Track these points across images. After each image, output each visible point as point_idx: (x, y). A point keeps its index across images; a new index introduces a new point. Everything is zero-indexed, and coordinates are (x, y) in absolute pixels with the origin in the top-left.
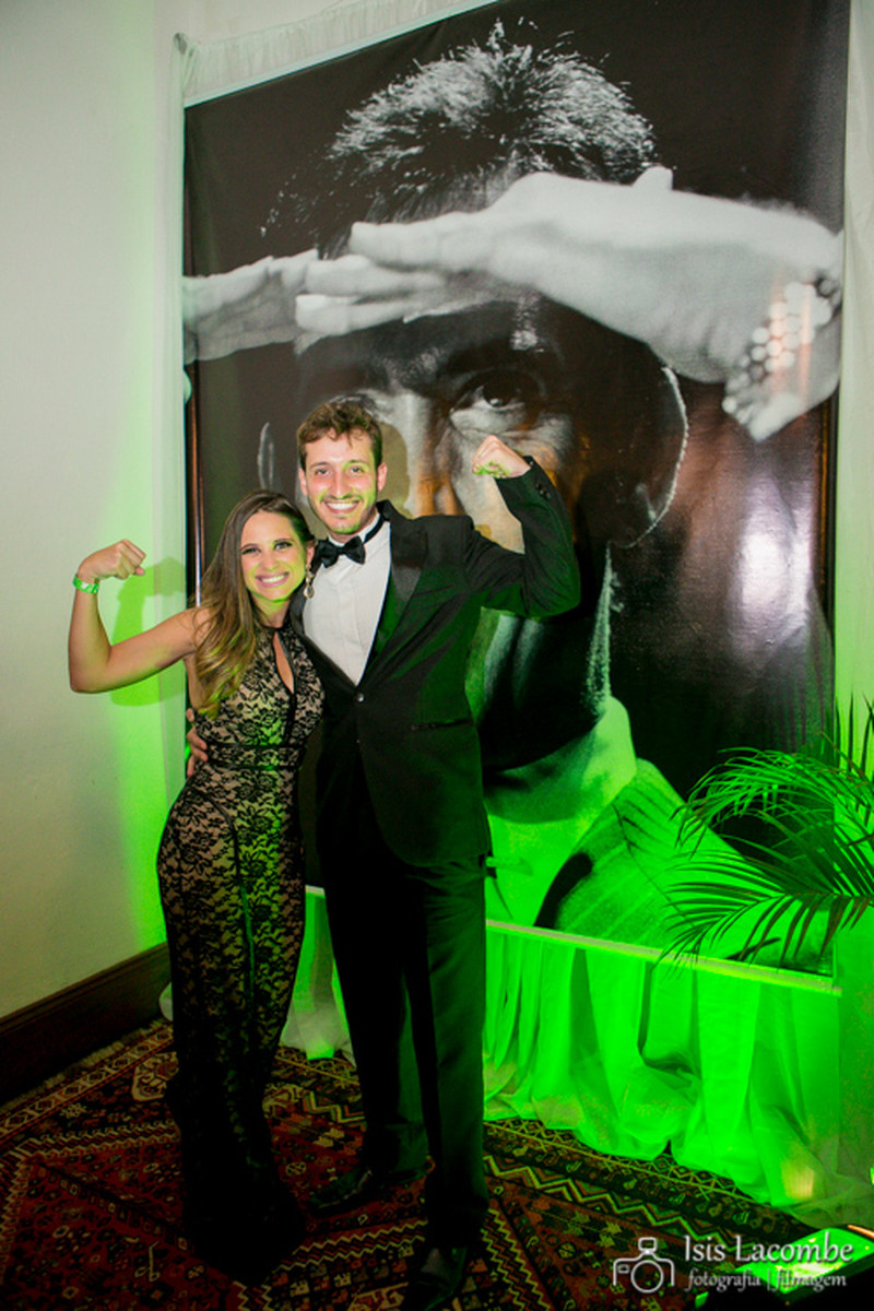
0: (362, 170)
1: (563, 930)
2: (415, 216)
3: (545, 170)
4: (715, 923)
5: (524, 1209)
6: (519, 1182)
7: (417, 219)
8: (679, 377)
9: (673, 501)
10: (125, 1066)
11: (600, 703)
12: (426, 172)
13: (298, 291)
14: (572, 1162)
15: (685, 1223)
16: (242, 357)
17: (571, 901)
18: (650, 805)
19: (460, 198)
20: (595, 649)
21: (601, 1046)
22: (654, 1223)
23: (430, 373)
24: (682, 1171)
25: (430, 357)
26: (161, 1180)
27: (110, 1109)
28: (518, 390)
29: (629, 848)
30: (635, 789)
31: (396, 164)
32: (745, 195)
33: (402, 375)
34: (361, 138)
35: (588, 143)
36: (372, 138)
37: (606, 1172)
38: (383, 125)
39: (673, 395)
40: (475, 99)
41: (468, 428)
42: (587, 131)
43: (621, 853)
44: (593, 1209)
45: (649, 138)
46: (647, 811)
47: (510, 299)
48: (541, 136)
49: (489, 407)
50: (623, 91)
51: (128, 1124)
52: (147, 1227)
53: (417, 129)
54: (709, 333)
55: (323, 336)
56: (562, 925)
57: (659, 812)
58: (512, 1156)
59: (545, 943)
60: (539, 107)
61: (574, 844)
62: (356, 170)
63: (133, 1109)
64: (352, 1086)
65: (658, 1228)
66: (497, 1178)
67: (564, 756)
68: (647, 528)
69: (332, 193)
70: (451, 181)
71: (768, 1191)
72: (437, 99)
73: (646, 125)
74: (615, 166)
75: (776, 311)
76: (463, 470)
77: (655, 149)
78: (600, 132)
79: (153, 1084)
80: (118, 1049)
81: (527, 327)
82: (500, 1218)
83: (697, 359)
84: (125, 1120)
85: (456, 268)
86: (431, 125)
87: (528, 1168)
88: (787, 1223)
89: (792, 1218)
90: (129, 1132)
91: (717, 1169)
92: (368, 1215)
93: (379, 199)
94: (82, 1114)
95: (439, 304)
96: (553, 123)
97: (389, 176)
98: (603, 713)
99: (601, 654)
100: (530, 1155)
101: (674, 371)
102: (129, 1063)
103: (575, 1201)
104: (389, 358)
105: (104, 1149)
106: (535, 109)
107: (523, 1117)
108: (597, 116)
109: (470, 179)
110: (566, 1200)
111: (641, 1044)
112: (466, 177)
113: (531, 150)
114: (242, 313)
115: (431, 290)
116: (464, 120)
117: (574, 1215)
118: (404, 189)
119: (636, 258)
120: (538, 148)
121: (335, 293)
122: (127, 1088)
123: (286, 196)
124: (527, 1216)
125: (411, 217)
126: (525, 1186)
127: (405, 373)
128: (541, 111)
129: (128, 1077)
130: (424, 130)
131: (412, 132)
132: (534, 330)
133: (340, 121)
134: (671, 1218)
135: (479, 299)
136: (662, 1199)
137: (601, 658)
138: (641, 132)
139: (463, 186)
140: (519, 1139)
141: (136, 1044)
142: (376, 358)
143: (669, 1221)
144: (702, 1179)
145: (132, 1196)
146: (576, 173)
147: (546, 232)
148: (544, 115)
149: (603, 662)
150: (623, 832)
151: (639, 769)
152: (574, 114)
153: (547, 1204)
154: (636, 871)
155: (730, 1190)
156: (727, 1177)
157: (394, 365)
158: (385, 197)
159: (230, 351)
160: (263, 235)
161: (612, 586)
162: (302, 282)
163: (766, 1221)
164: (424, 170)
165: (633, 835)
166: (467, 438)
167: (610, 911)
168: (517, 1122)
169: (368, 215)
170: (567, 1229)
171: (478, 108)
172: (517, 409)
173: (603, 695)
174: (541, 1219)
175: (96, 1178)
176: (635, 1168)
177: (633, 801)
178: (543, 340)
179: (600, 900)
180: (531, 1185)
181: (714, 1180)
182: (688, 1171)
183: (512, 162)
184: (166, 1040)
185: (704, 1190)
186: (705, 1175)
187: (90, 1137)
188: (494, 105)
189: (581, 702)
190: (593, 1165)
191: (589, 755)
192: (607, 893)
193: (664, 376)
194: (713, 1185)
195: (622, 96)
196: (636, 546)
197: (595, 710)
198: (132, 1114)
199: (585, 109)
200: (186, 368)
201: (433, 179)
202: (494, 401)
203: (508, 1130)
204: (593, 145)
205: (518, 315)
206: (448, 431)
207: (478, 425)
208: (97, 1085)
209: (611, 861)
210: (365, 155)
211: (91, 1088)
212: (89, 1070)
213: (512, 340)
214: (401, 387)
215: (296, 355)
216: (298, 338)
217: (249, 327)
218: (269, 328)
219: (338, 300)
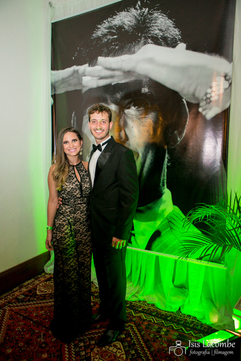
0: (101, 42)
1: (153, 251)
2: (115, 55)
3: (151, 43)
4: (192, 251)
5: (141, 324)
6: (140, 317)
7: (116, 56)
8: (187, 102)
9: (184, 136)
10: (34, 285)
11: (164, 190)
12: (119, 43)
13: (83, 75)
14: (154, 312)
15: (183, 329)
16: (67, 93)
17: (155, 243)
18: (177, 218)
19: (128, 50)
20: (163, 175)
21: (162, 281)
22: (175, 328)
23: (119, 99)
24: (183, 315)
25: (119, 94)
26: (44, 315)
27: (31, 296)
28: (143, 104)
29: (171, 229)
30: (173, 213)
31: (110, 40)
32: (206, 52)
34: (101, 33)
35: (163, 36)
36: (103, 33)
37: (163, 315)
38: (107, 29)
39: (185, 107)
40: (132, 23)
41: (129, 114)
42: (163, 33)
43: (169, 231)
44: (159, 324)
45: (180, 35)
46: (176, 219)
48: (150, 34)
49: (135, 109)
50: (173, 22)
51: (35, 300)
52: (41, 328)
53: (116, 31)
54: (195, 90)
55: (90, 88)
56: (152, 249)
57: (179, 219)
58: (138, 310)
59: (148, 254)
60: (150, 26)
61: (156, 228)
62: (99, 42)
63: (37, 297)
64: (96, 291)
65: (176, 330)
66: (134, 316)
67: (154, 204)
68: (177, 143)
69: (92, 48)
70: (125, 46)
71: (206, 320)
72: (122, 22)
73: (179, 31)
74: (171, 43)
75: (214, 84)
76: (128, 126)
77: (181, 38)
78: (166, 33)
79: (42, 290)
80: (33, 281)
81: (146, 87)
82: (134, 327)
83: (192, 97)
84: (35, 299)
85: (126, 70)
86: (120, 30)
87: (142, 314)
88: (210, 329)
89: (212, 327)
90: (36, 303)
91: (192, 314)
92: (100, 325)
93: (105, 50)
94: (23, 298)
95: (122, 80)
96: (154, 30)
97: (108, 44)
98: (165, 193)
99: (164, 176)
100: (143, 310)
101: (185, 100)
102: (36, 284)
103: (154, 322)
104: (108, 94)
105: (29, 307)
106: (149, 26)
107: (141, 300)
108: (166, 29)
109: (130, 45)
110: (152, 322)
111: (173, 281)
112: (129, 45)
113: (147, 37)
114: (67, 81)
115: (119, 76)
116: (129, 29)
117: (154, 326)
118: (112, 48)
119: (176, 68)
120: (149, 37)
121: (93, 76)
122: (35, 291)
123: (80, 48)
124: (142, 326)
125: (114, 55)
126: (141, 318)
127: (112, 99)
128: (150, 27)
129: (35, 288)
130: (118, 31)
131: (115, 32)
132: (147, 88)
133: (95, 28)
134: (180, 327)
135: (132, 79)
136: (178, 322)
137: (164, 178)
138: (178, 33)
139: (128, 47)
140: (140, 306)
141: (38, 279)
142: (104, 94)
143: (179, 328)
144: (188, 317)
145: (37, 320)
146: (159, 44)
147: (151, 61)
148: (151, 28)
149: (165, 179)
150: (169, 225)
151: (174, 208)
152: (159, 28)
153: (147, 323)
154: (173, 235)
155: (196, 320)
156: (195, 316)
157: (109, 97)
158: (107, 50)
159: (64, 91)
160: (73, 59)
161: (167, 158)
162: (84, 73)
163: (205, 328)
164: (118, 42)
165: (172, 226)
166: (129, 117)
167: (166, 246)
168: (140, 301)
169: (102, 55)
170: (152, 330)
171: (133, 25)
172: (142, 109)
173: (164, 188)
174: (145, 327)
175: (27, 315)
176: (171, 314)
177: (172, 217)
178: (150, 91)
179: (163, 243)
180: (143, 318)
181: (192, 317)
182: (185, 315)
183: (142, 41)
184: (46, 278)
185: (189, 320)
186: (189, 316)
187: (25, 304)
188: (137, 24)
189: (159, 190)
190: (159, 313)
191: (161, 204)
192: (165, 241)
193: (183, 101)
194: (191, 319)
195: (173, 23)
196: (174, 148)
197: (162, 192)
198: (37, 298)
199: (163, 26)
200: (52, 96)
201: (120, 45)
202: (136, 107)
203: (137, 303)
204: (165, 37)
205: (143, 83)
206: (124, 115)
207: (132, 114)
208: (27, 290)
209: (166, 232)
210: (102, 38)
211: (26, 291)
212: (25, 286)
213: (141, 90)
214: (111, 103)
215: (82, 93)
216: (83, 89)
217: (69, 85)
218: (75, 85)
219: (94, 78)
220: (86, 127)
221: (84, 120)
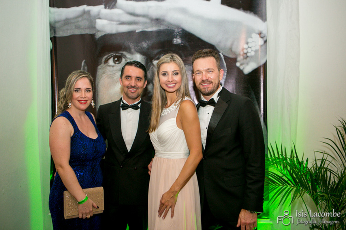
8: (224, 55)
13: (97, 17)
23: (145, 49)
25: (145, 43)
33: (135, 48)
39: (222, 60)
47: (172, 29)
54: (232, 44)
55: (107, 33)
83: (229, 51)
85: (154, 17)
95: (147, 28)
101: (222, 54)
104: (131, 42)
114: (73, 22)
115: (145, 23)
119: (210, 22)
121: (110, 20)
127: (137, 47)
132: (180, 39)
135: (162, 28)
142: (126, 42)
147: (184, 11)
157: (133, 45)
159: (69, 34)
162: (98, 15)
178: (183, 42)
193: (219, 55)
200: (51, 39)
205: (175, 34)
206: (152, 67)
213: (173, 41)
214: (135, 52)
215: (96, 39)
216: (97, 33)
217: (78, 27)
218: (85, 29)
219: (112, 22)
220: (102, 79)
221: (98, 70)
